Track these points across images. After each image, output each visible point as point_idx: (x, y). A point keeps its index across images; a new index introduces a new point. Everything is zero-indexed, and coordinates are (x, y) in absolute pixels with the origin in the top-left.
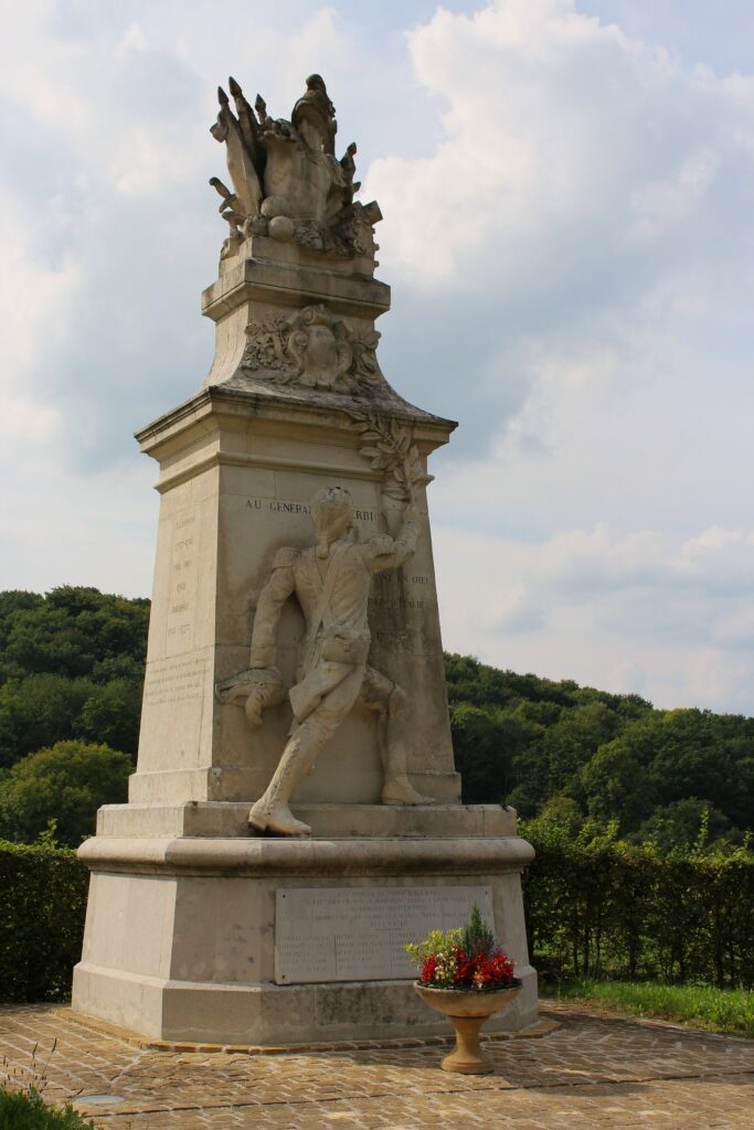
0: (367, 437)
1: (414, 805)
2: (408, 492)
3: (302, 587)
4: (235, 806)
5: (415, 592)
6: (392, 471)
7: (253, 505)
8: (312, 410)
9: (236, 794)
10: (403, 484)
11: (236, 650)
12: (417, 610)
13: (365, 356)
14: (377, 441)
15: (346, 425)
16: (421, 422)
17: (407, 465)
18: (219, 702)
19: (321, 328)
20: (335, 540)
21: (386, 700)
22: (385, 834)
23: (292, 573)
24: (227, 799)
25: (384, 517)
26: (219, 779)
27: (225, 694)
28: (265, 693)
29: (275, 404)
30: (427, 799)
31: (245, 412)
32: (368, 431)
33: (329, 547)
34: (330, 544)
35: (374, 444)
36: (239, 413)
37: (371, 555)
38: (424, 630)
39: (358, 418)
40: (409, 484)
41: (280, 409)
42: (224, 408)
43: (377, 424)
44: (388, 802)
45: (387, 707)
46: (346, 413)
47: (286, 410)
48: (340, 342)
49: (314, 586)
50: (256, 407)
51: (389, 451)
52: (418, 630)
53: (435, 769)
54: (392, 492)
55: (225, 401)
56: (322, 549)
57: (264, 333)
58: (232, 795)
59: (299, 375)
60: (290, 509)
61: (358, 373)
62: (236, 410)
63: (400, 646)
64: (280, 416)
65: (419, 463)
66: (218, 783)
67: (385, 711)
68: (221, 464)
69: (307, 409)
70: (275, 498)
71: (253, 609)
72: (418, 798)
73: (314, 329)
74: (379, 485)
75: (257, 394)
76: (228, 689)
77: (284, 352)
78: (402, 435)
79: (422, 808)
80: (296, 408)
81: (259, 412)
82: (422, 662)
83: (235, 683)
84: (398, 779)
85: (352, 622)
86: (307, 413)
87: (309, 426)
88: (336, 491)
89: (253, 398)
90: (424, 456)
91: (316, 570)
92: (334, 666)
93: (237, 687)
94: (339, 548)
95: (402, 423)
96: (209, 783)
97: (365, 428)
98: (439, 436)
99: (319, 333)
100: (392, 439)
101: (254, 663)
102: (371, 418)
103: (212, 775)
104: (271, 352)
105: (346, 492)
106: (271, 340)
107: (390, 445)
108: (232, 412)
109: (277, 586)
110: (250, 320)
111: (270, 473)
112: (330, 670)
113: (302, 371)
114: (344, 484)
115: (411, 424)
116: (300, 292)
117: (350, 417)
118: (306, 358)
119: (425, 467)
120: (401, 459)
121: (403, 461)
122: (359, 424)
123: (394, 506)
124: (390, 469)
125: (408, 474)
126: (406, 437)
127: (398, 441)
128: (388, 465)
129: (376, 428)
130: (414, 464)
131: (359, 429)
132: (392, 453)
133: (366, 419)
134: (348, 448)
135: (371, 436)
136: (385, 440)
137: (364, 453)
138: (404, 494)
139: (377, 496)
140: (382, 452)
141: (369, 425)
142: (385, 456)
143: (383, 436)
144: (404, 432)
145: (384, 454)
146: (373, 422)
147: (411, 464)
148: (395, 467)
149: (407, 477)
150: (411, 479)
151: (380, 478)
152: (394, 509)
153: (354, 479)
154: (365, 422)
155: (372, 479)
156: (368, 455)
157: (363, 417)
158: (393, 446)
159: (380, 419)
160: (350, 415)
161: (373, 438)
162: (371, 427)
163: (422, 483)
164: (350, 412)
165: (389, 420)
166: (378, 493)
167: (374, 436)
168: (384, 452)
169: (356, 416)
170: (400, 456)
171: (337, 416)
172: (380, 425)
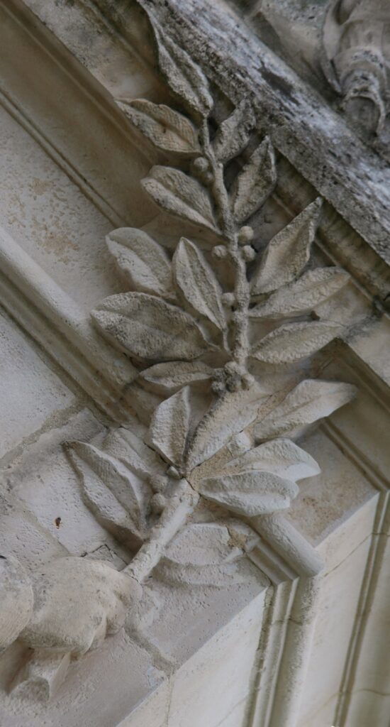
0: (161, 185)
2: (154, 513)
6: (160, 395)
10: (167, 468)
15: (123, 86)
17: (234, 418)
40: (187, 492)
51: (204, 300)
74: (80, 416)
78: (308, 293)
95: (346, 249)
117: (149, 55)
120: (227, 374)
121: (229, 388)
122: (166, 112)
123: (58, 521)
124: (158, 377)
125: (210, 452)
126: (320, 313)
127: (267, 296)
128: (162, 360)
129: (219, 173)
130: (270, 444)
131: (152, 129)
132: (206, 318)
133: (206, 115)
134: (91, 200)
135: (177, 194)
136: (220, 250)
137: (115, 248)
138: (137, 511)
139: (33, 439)
140: (174, 286)
141: (201, 142)
142: (172, 308)
143: (221, 224)
144: (327, 292)
145: (174, 297)
146: (225, 143)
147: (259, 436)
148: (186, 390)
149: (195, 458)
150: (212, 485)
151: (107, 393)
152: (47, 533)
153: (12, 317)
154: (197, 123)
155: (74, 374)
156: (126, 265)
157: (199, 94)
158: (230, 297)
159: (265, 159)
160: (156, 47)
161: (175, 203)
162: (203, 155)
163: (255, 550)
164: (169, 39)
165: (302, 196)
166: (49, 437)
167: (190, 203)
168: (180, 294)
169: (174, 67)
170: (231, 358)
171: (111, 22)
172: (246, 181)
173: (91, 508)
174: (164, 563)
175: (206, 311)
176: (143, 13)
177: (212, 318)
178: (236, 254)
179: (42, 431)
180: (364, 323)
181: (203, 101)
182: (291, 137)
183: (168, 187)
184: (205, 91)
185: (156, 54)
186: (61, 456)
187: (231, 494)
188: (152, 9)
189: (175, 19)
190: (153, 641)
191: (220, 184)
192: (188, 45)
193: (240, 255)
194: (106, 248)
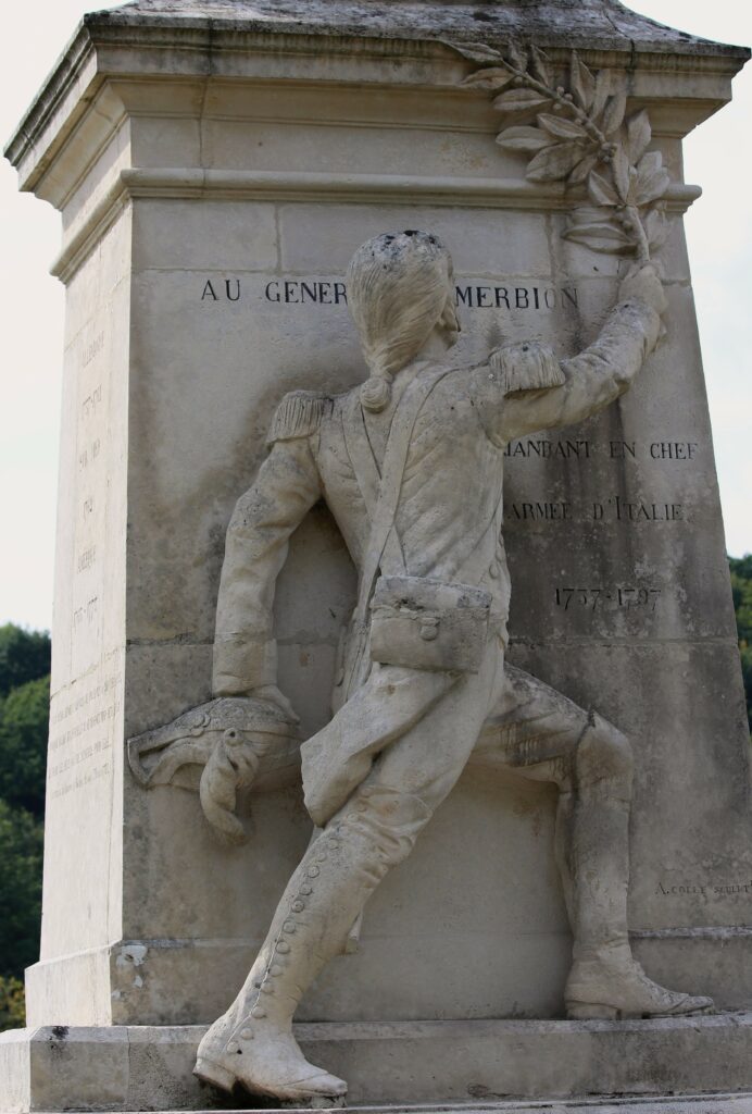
0: (509, 103)
1: (646, 1016)
2: (630, 231)
3: (335, 487)
4: (163, 1035)
5: (659, 482)
6: (585, 183)
7: (220, 291)
8: (357, 47)
9: (187, 1006)
10: (616, 209)
11: (179, 653)
12: (665, 526)
14: (538, 109)
15: (454, 78)
16: (650, 55)
17: (622, 165)
18: (137, 783)
20: (408, 363)
21: (568, 755)
22: (565, 1092)
23: (311, 455)
24: (164, 1020)
25: (569, 298)
26: (141, 971)
27: (152, 762)
28: (243, 754)
29: (260, 42)
30: (684, 1000)
31: (185, 68)
32: (510, 86)
33: (390, 383)
34: (393, 373)
35: (530, 119)
36: (168, 69)
37: (493, 395)
38: (683, 576)
39: (479, 57)
40: (633, 211)
41: (274, 53)
42: (128, 63)
43: (531, 68)
44: (578, 1012)
45: (572, 774)
46: (446, 47)
47: (288, 54)
49: (361, 483)
50: (210, 52)
51: (569, 131)
52: (669, 576)
53: (717, 924)
54: (587, 234)
55: (129, 45)
56: (372, 389)
58: (177, 1008)
60: (317, 295)
62: (161, 64)
63: (619, 620)
64: (275, 69)
65: (658, 156)
66: (139, 982)
67: (567, 785)
68: (135, 198)
69: (345, 47)
70: (278, 271)
71: (219, 550)
72: (658, 997)
74: (554, 220)
75: (210, 21)
76: (161, 749)
78: (603, 90)
79: (664, 1024)
80: (313, 45)
81: (220, 64)
82: (681, 655)
83: (175, 733)
84: (603, 953)
85: (450, 565)
86: (345, 55)
87: (357, 86)
88: (402, 240)
89: (200, 32)
90: (670, 139)
91: (362, 441)
92: (401, 678)
93: (182, 742)
94: (412, 382)
95: (599, 60)
96: (116, 981)
97: (501, 81)
98: (705, 88)
100: (576, 101)
101: (220, 683)
102: (514, 55)
103: (121, 961)
105: (432, 240)
107: (572, 116)
108: (151, 69)
109: (274, 488)
111: (266, 212)
112: (391, 690)
114: (427, 222)
115: (626, 61)
117: (459, 58)
119: (675, 166)
120: (605, 151)
121: (611, 156)
122: (484, 73)
123: (595, 269)
124: (577, 178)
125: (628, 187)
126: (613, 93)
127: (592, 107)
128: (573, 169)
129: (530, 78)
130: (643, 161)
131: (485, 85)
132: (578, 138)
133: (502, 59)
134: (468, 132)
135: (519, 100)
136: (557, 106)
137: (507, 144)
138: (622, 236)
139: (551, 247)
140: (552, 136)
141: (510, 72)
142: (560, 146)
143: (548, 96)
144: (608, 83)
145: (556, 141)
146: (520, 63)
147: (634, 162)
148: (592, 172)
149: (624, 195)
150: (638, 199)
151: (557, 201)
152: (596, 277)
153: (490, 208)
154: (500, 65)
155: (536, 206)
156: (520, 146)
157: (491, 54)
158: (579, 121)
159: (540, 55)
160: (458, 52)
161: (523, 104)
162: (516, 76)
163: (668, 206)
164: (458, 43)
165: (564, 55)
166: (555, 240)
167: (528, 99)
168: (558, 137)
169: (472, 53)
170: (600, 144)
171: (425, 57)
172: (541, 70)
173: (601, 251)
174: (650, 246)
175: (575, 135)
176: (438, 42)
177: (580, 135)
178: (565, 102)
179: (549, 240)
180: (630, 81)
181: (495, 55)
183: (512, 101)
184: (492, 51)
185: (460, 54)
186: (567, 243)
187: (649, 195)
189: (451, 33)
190: (673, 278)
191: (534, 81)
192: (466, 39)
193: (567, 100)
194: (500, 146)
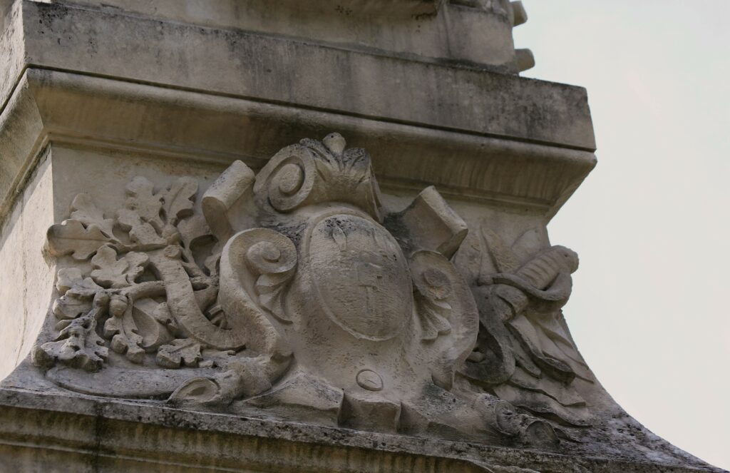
13: (524, 326)
19: (342, 213)
29: (179, 445)
48: (421, 266)
50: (97, 458)
57: (121, 253)
59: (277, 379)
61: (509, 382)
73: (314, 218)
77: (208, 309)
89: (80, 421)
99: (332, 228)
104: (155, 310)
106: (150, 271)
110: (59, 212)
113: (284, 363)
116: (244, 105)
118: (296, 318)
164: (497, 467)
182: (620, 464)
188: (468, 456)
189: (484, 450)
192: (509, 460)
